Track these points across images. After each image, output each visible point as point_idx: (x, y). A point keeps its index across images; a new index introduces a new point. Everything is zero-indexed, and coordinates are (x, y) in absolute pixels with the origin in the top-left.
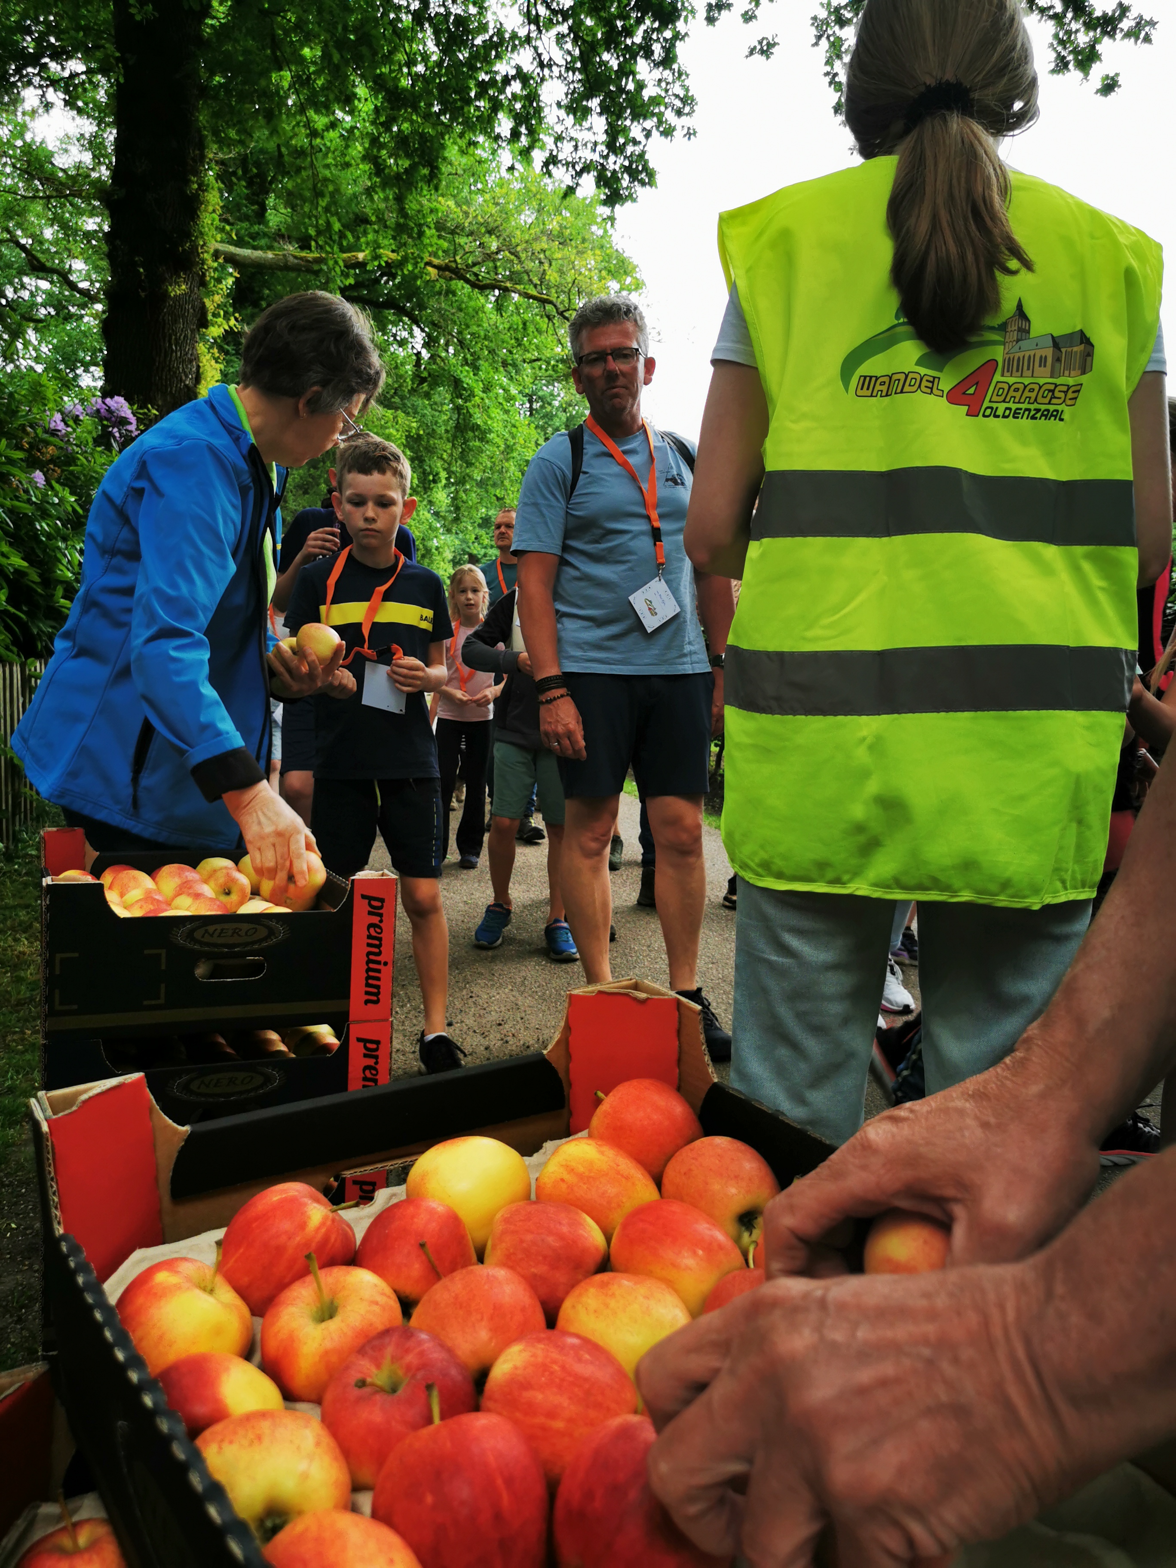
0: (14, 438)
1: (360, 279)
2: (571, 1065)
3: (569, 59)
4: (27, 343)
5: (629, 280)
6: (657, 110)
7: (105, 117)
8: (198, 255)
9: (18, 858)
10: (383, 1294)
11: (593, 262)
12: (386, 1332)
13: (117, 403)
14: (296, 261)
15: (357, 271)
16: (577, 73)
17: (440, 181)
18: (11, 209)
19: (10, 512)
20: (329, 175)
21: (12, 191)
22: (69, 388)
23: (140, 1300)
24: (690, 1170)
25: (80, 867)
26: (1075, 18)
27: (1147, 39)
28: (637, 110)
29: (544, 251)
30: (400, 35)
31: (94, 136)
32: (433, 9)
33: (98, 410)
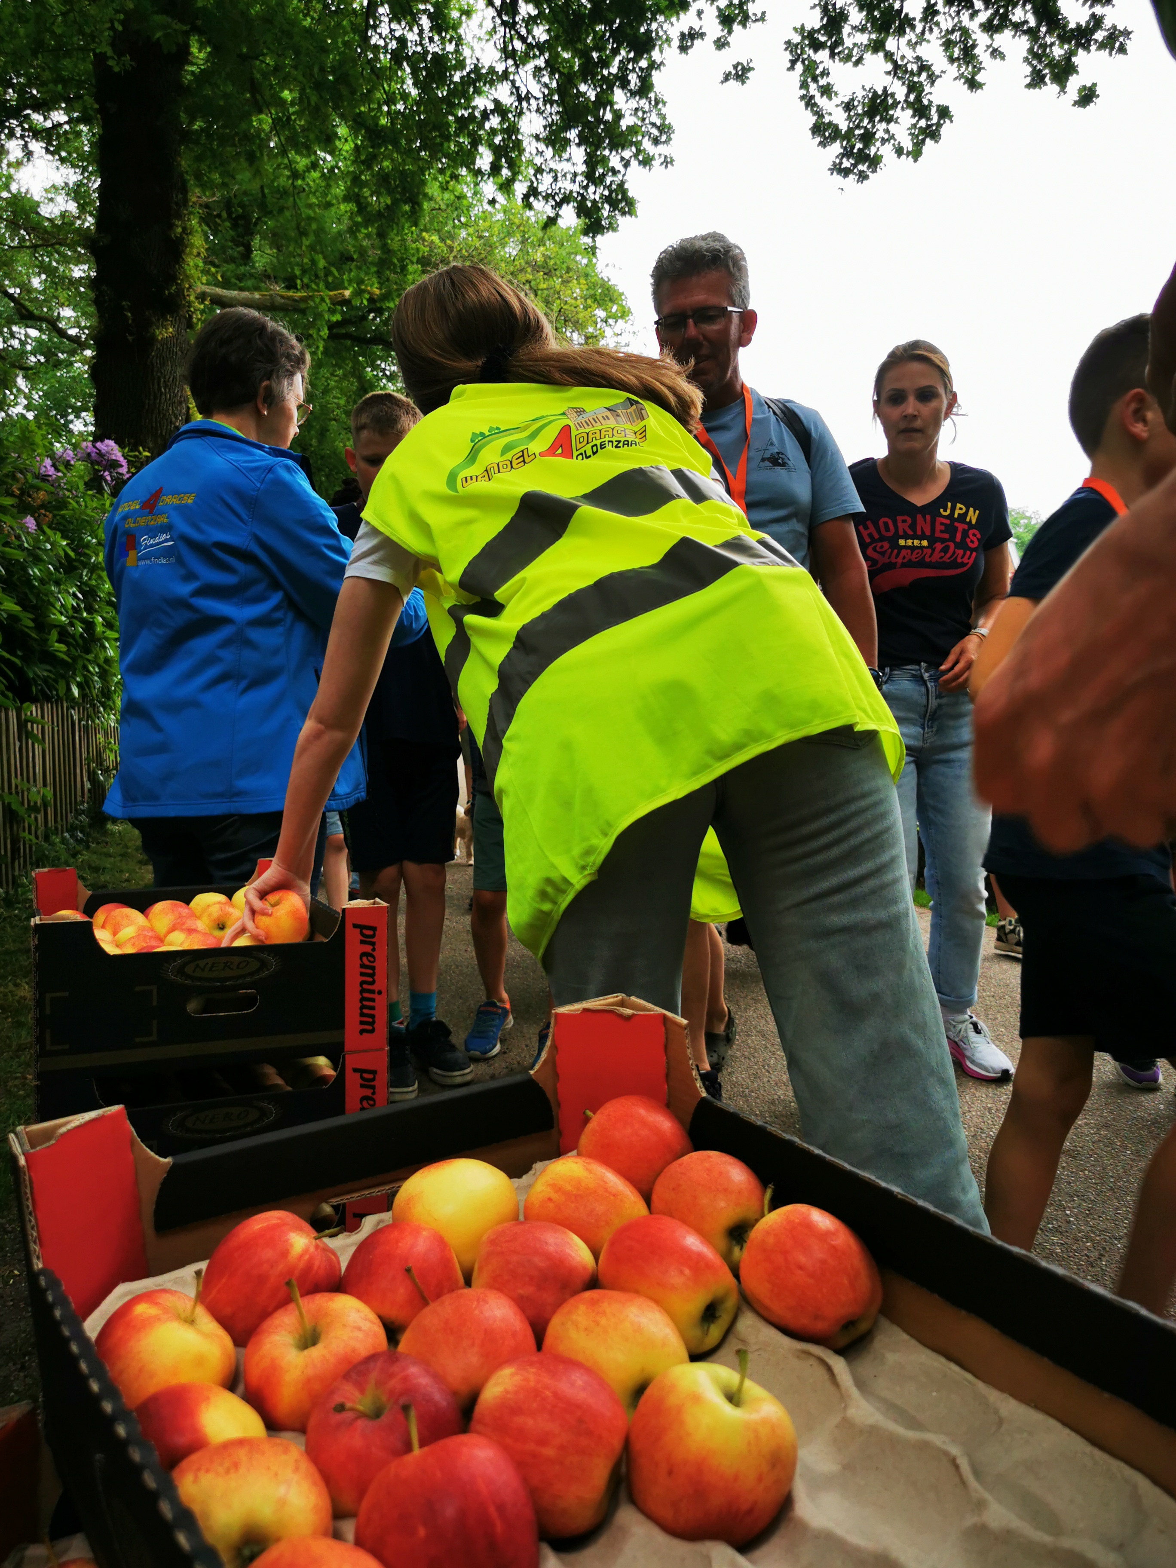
0: (4, 485)
1: (347, 317)
2: (559, 1085)
3: (546, 92)
4: (17, 390)
5: (615, 308)
6: (634, 140)
7: (88, 166)
8: (185, 298)
9: (19, 903)
10: (367, 1320)
11: (578, 290)
12: (372, 1358)
13: (107, 446)
14: (283, 301)
15: (345, 309)
16: (555, 105)
17: (420, 217)
20: (312, 215)
22: (59, 433)
23: (119, 1333)
24: (679, 1185)
25: (74, 908)
26: (1049, 32)
27: (1122, 50)
28: (616, 140)
29: (528, 281)
30: (379, 75)
31: (79, 184)
32: (412, 49)
33: (89, 455)
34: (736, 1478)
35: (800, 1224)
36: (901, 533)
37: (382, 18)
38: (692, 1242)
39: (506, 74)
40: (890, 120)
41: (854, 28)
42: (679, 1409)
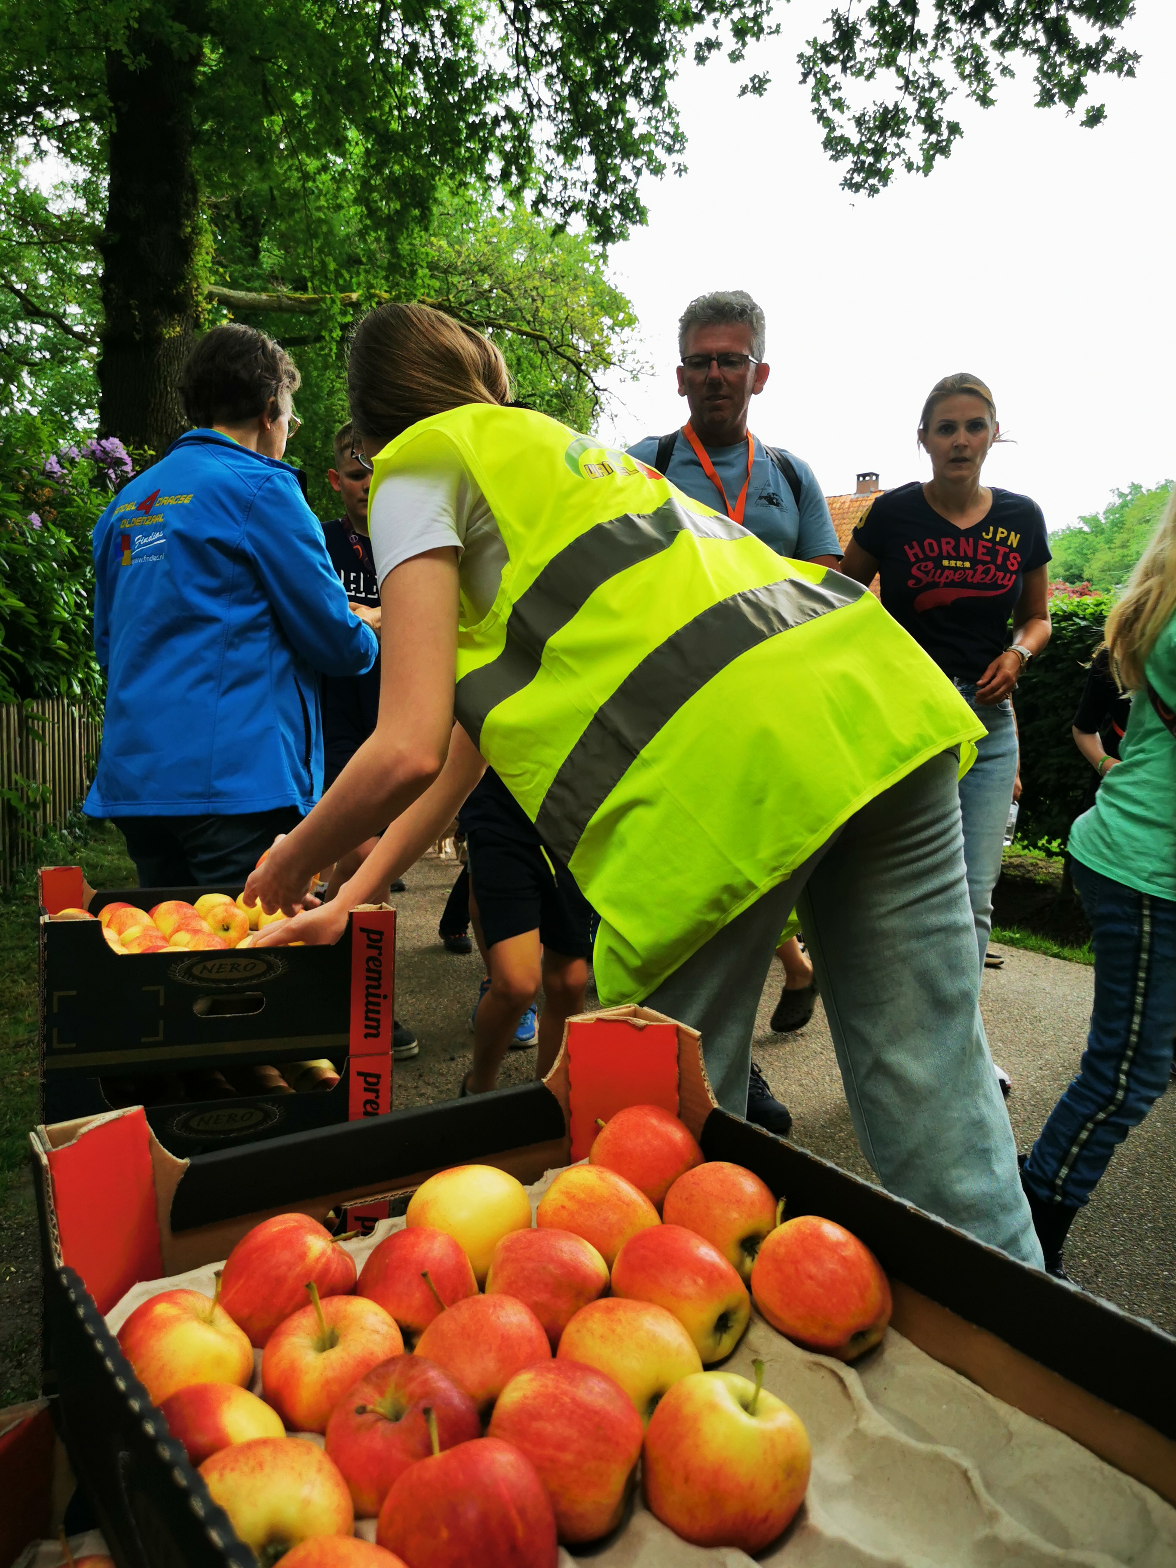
0: (9, 480)
2: (571, 1093)
4: (21, 387)
5: (621, 316)
6: (647, 149)
7: (98, 164)
8: (192, 297)
10: (384, 1323)
11: (585, 299)
12: (389, 1362)
13: (112, 444)
14: (290, 302)
16: (566, 113)
17: (430, 221)
18: (6, 255)
19: (8, 555)
20: (322, 217)
21: (7, 237)
22: (64, 430)
23: (140, 1332)
24: (692, 1195)
25: (80, 907)
26: (1059, 51)
27: (1131, 73)
28: (627, 148)
29: (536, 288)
30: (391, 79)
31: (88, 182)
32: (423, 54)
33: (93, 452)
34: (752, 1486)
35: (811, 1234)
36: (945, 554)
37: (395, 23)
38: (707, 1252)
39: (518, 80)
40: (900, 135)
41: (865, 43)
42: (696, 1419)
